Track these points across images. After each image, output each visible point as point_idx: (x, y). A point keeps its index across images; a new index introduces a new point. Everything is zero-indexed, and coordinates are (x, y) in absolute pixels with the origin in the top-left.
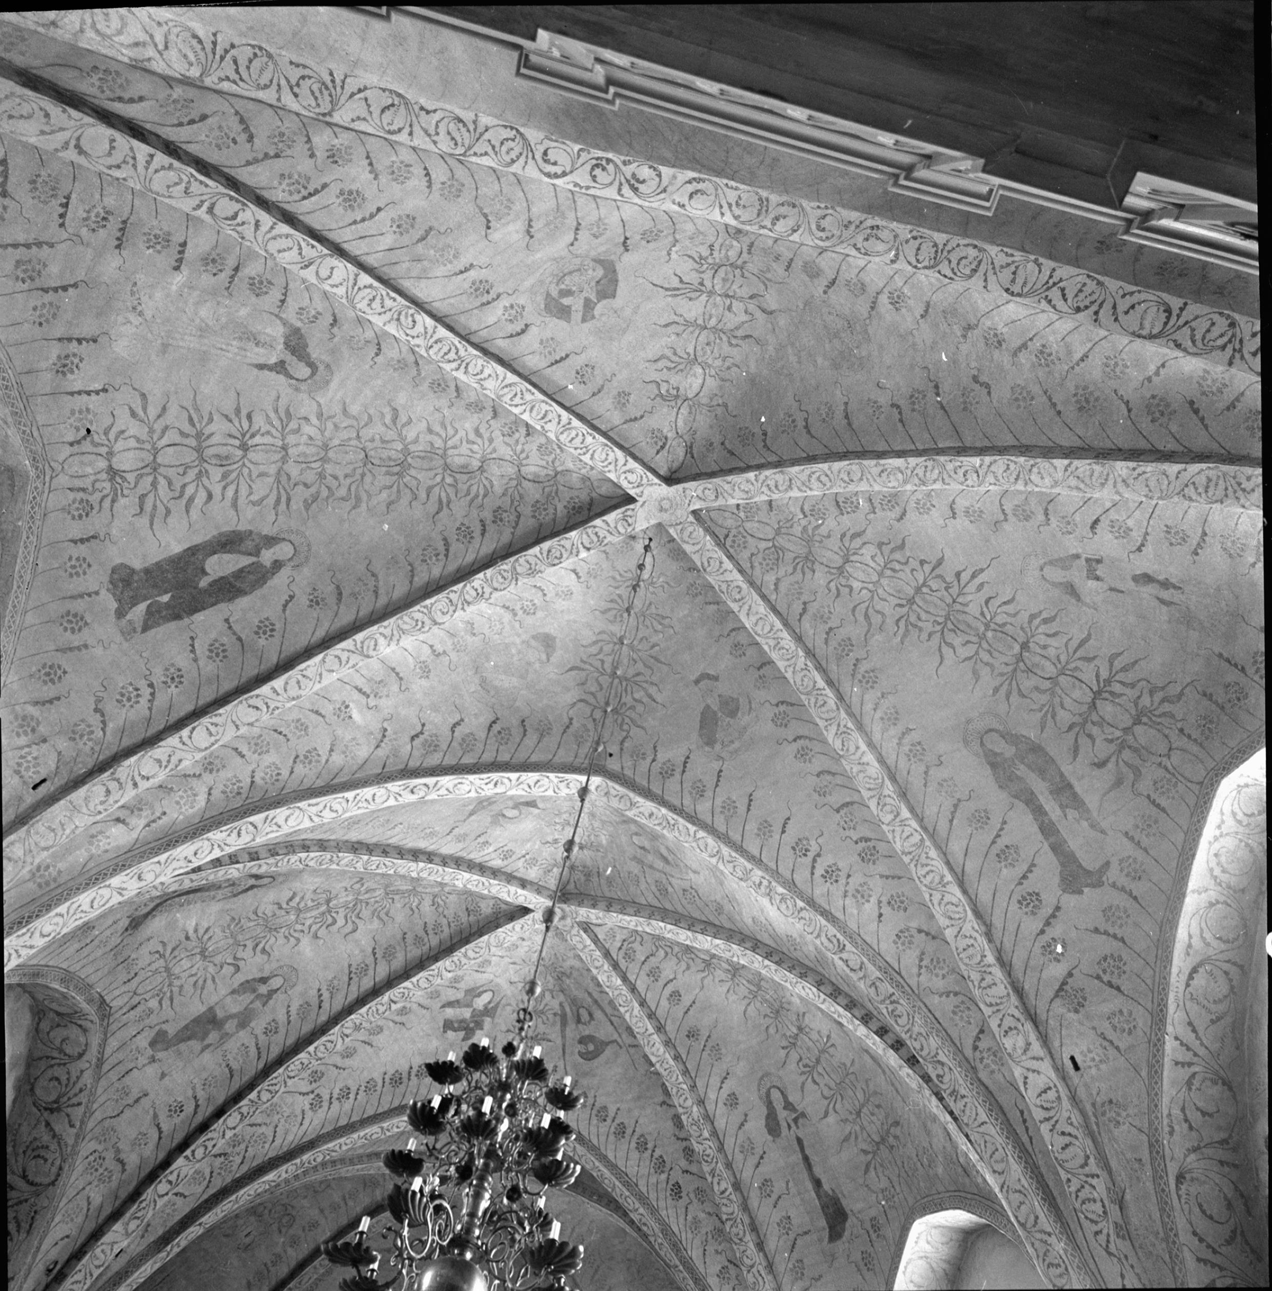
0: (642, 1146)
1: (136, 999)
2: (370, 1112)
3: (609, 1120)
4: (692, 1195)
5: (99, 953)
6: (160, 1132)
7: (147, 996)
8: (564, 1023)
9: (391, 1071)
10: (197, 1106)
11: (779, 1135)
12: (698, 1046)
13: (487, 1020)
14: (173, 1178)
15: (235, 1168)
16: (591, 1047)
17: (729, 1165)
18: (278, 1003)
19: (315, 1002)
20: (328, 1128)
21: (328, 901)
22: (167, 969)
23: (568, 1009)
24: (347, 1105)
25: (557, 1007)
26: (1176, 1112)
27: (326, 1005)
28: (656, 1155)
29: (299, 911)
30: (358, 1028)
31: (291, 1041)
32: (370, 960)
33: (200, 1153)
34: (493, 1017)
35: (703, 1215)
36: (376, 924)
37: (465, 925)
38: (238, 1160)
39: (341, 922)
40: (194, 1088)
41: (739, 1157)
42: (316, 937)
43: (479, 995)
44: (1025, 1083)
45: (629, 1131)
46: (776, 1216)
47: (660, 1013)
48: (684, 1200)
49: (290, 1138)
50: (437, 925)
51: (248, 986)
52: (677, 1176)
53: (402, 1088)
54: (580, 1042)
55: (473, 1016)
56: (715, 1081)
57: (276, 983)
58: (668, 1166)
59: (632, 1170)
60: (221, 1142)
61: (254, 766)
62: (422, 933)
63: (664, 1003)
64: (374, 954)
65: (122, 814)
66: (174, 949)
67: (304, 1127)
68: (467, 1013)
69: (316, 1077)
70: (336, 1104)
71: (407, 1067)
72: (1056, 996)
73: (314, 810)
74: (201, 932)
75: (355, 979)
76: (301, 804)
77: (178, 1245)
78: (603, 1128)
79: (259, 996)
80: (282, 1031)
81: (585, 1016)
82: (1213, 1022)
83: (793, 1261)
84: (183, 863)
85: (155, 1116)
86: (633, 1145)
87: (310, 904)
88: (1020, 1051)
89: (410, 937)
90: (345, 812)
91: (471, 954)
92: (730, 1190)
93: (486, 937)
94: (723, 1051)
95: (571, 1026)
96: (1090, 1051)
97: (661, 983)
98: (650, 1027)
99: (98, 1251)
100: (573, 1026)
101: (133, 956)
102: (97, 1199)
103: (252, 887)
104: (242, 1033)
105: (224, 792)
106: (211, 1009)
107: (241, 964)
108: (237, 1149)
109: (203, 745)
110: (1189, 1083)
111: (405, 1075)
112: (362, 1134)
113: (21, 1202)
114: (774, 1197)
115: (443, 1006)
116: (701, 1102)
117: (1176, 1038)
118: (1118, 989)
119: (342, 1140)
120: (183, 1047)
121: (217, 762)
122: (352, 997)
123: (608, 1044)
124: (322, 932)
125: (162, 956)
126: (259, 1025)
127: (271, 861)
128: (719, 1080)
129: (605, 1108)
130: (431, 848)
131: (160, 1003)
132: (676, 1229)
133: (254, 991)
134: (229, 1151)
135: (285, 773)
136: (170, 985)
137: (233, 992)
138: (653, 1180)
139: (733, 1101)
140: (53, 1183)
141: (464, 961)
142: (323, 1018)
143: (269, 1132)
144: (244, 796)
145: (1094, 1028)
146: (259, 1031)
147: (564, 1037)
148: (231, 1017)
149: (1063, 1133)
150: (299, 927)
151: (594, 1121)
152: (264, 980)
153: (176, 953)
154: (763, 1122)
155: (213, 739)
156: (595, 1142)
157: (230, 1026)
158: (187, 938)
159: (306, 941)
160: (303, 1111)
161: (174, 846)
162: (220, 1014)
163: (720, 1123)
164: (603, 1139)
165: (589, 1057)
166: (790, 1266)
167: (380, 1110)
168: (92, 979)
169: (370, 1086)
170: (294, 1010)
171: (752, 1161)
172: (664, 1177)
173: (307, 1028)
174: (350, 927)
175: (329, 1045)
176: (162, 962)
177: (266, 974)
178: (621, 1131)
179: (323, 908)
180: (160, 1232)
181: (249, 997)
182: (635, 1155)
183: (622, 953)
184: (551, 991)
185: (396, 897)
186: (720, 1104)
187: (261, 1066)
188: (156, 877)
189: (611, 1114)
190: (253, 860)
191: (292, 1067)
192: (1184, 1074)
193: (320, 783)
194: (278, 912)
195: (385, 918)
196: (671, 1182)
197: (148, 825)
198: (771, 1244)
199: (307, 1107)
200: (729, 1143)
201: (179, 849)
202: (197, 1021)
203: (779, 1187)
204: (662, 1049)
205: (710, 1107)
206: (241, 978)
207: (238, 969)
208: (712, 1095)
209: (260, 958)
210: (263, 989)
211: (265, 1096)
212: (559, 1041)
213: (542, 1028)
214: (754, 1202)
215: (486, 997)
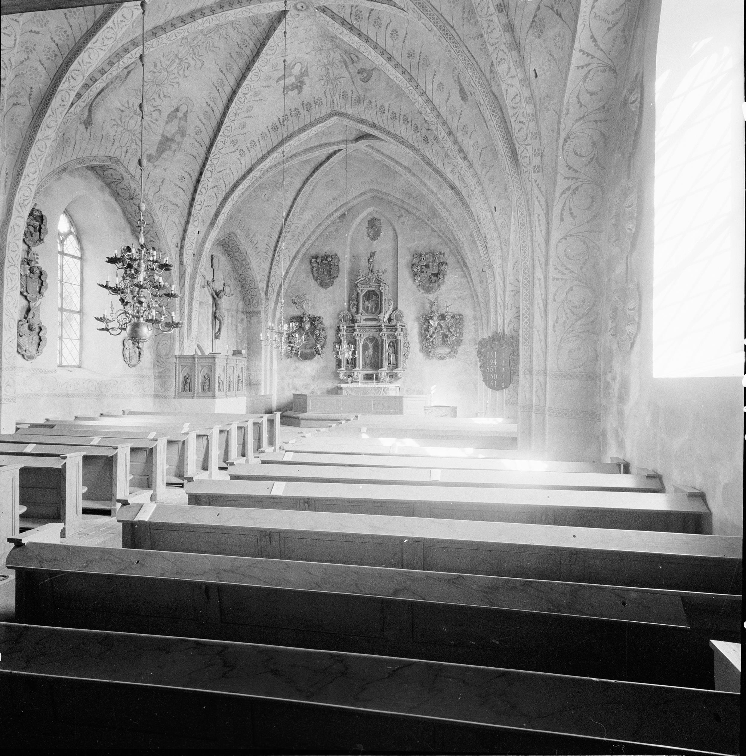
0: (406, 121)
1: (125, 149)
2: (270, 147)
3: (386, 112)
4: (433, 140)
5: (84, 144)
6: (183, 189)
7: (128, 145)
8: (347, 66)
9: (270, 126)
10: (190, 174)
11: (467, 100)
12: (415, 60)
13: (306, 79)
14: (199, 202)
15: (224, 189)
16: (365, 75)
17: (444, 123)
18: (191, 117)
19: (209, 109)
20: (255, 161)
21: (177, 56)
22: (127, 130)
23: (345, 57)
24: (258, 148)
25: (340, 57)
26: (574, 99)
27: (215, 108)
28: (413, 124)
29: (166, 70)
30: (237, 114)
31: (211, 133)
32: (221, 76)
33: (203, 191)
34: (308, 76)
35: (439, 149)
36: (211, 54)
37: (259, 34)
38: (223, 186)
39: (192, 63)
40: (183, 169)
41: (449, 117)
42: (185, 76)
43: (293, 67)
44: (507, 93)
45: (398, 115)
46: (472, 143)
47: (389, 49)
48: (430, 143)
49: (240, 171)
50: (244, 40)
51: (172, 116)
52: (424, 132)
53: (280, 130)
54: (359, 73)
55: (297, 80)
56: (429, 79)
57: (183, 109)
58: (419, 128)
59: (404, 135)
60: (210, 184)
61: (49, 36)
62: (239, 50)
63: (389, 41)
64: (222, 72)
65: (14, 100)
66: (121, 119)
67: (243, 164)
68: (291, 80)
69: (234, 143)
70: (252, 151)
71: (277, 119)
72: (531, 27)
73: (98, 45)
74: (126, 105)
75: (221, 89)
76: (89, 45)
77: (220, 221)
78: (385, 117)
79: (181, 119)
80: (203, 129)
81: (355, 59)
82: (609, 29)
83: (481, 161)
84: (61, 109)
85: (175, 184)
86: (402, 121)
87: (168, 63)
88: (505, 74)
89: (234, 55)
90: (116, 35)
91: (270, 52)
92: (446, 136)
93: (271, 39)
94: (430, 59)
95: (351, 66)
96: (543, 64)
97: (383, 28)
98: (383, 60)
99: (189, 236)
100: (352, 66)
101: (104, 133)
102: (177, 220)
103: (129, 73)
104: (185, 139)
105: (48, 59)
106: (163, 135)
107: (159, 108)
108: (220, 182)
109: (12, 44)
110: (585, 78)
111: (278, 124)
112: (271, 158)
113: (149, 231)
114: (469, 133)
115: (277, 82)
116: (423, 93)
117: (580, 51)
118: (560, 15)
119: (263, 164)
120: (164, 156)
121: (29, 44)
122: (225, 99)
123: (372, 70)
124: (187, 73)
125: (118, 125)
126: (191, 131)
127: (113, 68)
128: (431, 77)
129: (382, 106)
130: (199, 6)
131: (136, 144)
132: (429, 157)
133: (176, 117)
134: (217, 184)
135: (67, 28)
136: (134, 135)
137: (167, 123)
138: (414, 137)
139: (441, 87)
140: (153, 222)
141: (268, 58)
142: (218, 116)
143: (228, 171)
144: (59, 54)
145: (546, 48)
146: (193, 134)
147: (349, 73)
148: (176, 133)
149: (520, 122)
150: (172, 77)
151: (379, 115)
152: (177, 110)
153: (123, 120)
154: (459, 94)
155: (12, 37)
156: (382, 125)
157: (178, 138)
158: (122, 111)
159: (182, 81)
160: (238, 159)
161: (50, 103)
162: (169, 136)
163: (436, 102)
164: (386, 122)
165: (366, 80)
166: (480, 163)
167: (274, 145)
168: (95, 153)
169: (263, 136)
170: (201, 117)
171: (456, 117)
172: (419, 134)
173: (214, 124)
174: (199, 64)
175: (228, 128)
176: (120, 129)
177: (176, 107)
178: (394, 117)
179: (177, 61)
180: (210, 221)
181: (176, 121)
182: (404, 126)
183: (353, 18)
184: (332, 49)
185: (212, 34)
186: (435, 90)
187: (205, 149)
188: (56, 121)
189: (387, 108)
190: (103, 74)
191: (218, 145)
192: (582, 72)
193: (90, 24)
194: (155, 75)
195: (214, 49)
196: (423, 136)
197: (30, 99)
198: (470, 156)
199: (239, 156)
200: (443, 111)
201: (53, 103)
202: (161, 143)
203: (471, 127)
204: (394, 71)
205: (429, 94)
206: (165, 115)
207: (160, 111)
208: (429, 87)
209: (167, 100)
210: (180, 114)
211: (215, 161)
212: (348, 76)
213: (337, 72)
214: (460, 139)
215: (298, 68)
